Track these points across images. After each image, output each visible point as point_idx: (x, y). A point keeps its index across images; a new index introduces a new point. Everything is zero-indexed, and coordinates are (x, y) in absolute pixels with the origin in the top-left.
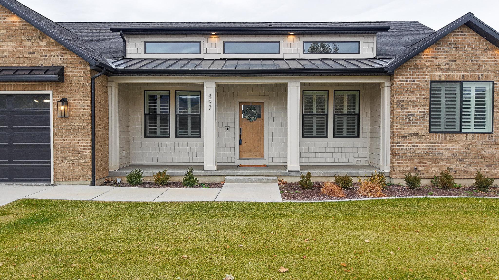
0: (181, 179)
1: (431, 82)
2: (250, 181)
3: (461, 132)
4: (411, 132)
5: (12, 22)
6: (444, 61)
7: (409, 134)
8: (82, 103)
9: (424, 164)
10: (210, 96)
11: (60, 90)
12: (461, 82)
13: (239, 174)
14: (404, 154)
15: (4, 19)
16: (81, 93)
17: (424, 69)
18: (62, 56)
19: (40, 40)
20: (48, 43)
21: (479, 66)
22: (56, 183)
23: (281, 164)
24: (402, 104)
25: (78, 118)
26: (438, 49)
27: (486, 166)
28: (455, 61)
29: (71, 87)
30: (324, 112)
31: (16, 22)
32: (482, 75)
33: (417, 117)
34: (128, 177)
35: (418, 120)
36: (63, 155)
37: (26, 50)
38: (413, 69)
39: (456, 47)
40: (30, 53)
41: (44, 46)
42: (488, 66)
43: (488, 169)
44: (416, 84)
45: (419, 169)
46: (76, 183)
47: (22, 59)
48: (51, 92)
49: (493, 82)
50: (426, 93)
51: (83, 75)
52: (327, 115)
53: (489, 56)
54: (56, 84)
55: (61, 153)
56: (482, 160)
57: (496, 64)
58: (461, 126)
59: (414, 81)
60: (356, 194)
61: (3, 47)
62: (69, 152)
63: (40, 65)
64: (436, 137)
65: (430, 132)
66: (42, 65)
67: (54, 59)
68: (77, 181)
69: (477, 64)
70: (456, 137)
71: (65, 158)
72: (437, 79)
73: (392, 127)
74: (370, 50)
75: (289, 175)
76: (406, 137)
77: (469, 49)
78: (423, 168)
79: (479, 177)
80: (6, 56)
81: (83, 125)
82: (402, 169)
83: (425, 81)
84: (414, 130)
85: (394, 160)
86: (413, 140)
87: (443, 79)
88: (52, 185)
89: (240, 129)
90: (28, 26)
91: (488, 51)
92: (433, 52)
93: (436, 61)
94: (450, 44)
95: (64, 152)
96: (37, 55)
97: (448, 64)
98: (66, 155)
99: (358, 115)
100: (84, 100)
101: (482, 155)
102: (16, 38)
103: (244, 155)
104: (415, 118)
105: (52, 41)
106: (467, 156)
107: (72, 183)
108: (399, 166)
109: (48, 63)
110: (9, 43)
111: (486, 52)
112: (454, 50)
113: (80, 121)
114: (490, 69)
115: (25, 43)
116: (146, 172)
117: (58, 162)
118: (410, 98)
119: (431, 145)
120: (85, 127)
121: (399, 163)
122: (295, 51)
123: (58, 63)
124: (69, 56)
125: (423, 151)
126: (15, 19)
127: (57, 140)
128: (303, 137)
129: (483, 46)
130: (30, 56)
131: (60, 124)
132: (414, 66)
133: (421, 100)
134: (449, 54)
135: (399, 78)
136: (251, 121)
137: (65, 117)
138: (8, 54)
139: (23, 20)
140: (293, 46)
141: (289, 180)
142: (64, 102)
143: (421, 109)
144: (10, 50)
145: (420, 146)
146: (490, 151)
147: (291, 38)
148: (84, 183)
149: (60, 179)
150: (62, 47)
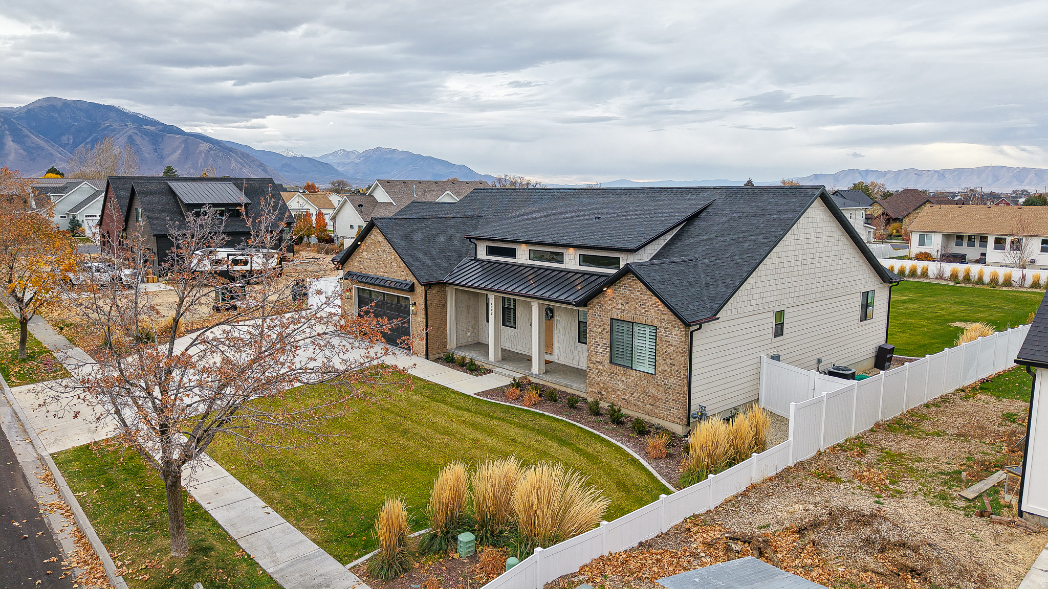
1: (611, 319)
3: (632, 368)
4: (598, 360)
6: (620, 302)
7: (597, 362)
8: (422, 306)
9: (606, 389)
10: (492, 304)
11: (413, 297)
12: (632, 323)
13: (506, 367)
14: (593, 378)
16: (421, 300)
17: (607, 307)
21: (646, 311)
24: (591, 334)
25: (421, 316)
26: (616, 290)
27: (650, 404)
28: (628, 303)
29: (417, 296)
32: (648, 319)
35: (603, 351)
38: (600, 306)
39: (629, 290)
42: (652, 311)
43: (651, 407)
44: (601, 319)
45: (603, 393)
47: (400, 275)
48: (410, 297)
49: (656, 327)
50: (608, 327)
51: (421, 288)
53: (653, 302)
54: (412, 293)
56: (647, 397)
57: (658, 310)
58: (635, 362)
59: (600, 316)
61: (393, 266)
62: (417, 336)
64: (614, 369)
65: (611, 363)
68: (420, 354)
69: (644, 308)
70: (629, 372)
72: (615, 318)
75: (532, 375)
76: (595, 364)
77: (638, 294)
78: (606, 393)
80: (394, 272)
81: (423, 320)
82: (592, 390)
83: (607, 317)
84: (600, 359)
85: (587, 381)
86: (599, 367)
87: (619, 318)
92: (613, 292)
93: (615, 300)
94: (625, 287)
97: (623, 304)
100: (422, 304)
101: (647, 393)
104: (601, 348)
106: (636, 391)
107: (418, 355)
108: (590, 387)
109: (407, 281)
111: (651, 298)
112: (628, 292)
113: (421, 318)
114: (654, 314)
118: (597, 330)
119: (610, 375)
120: (423, 322)
121: (590, 385)
122: (574, 262)
125: (606, 378)
127: (413, 326)
128: (578, 341)
130: (402, 273)
131: (414, 317)
132: (600, 303)
133: (605, 333)
134: (624, 296)
137: (415, 314)
140: (572, 258)
142: (415, 304)
143: (605, 341)
145: (604, 373)
146: (653, 391)
147: (571, 250)
148: (423, 356)
149: (414, 351)
150: (408, 269)
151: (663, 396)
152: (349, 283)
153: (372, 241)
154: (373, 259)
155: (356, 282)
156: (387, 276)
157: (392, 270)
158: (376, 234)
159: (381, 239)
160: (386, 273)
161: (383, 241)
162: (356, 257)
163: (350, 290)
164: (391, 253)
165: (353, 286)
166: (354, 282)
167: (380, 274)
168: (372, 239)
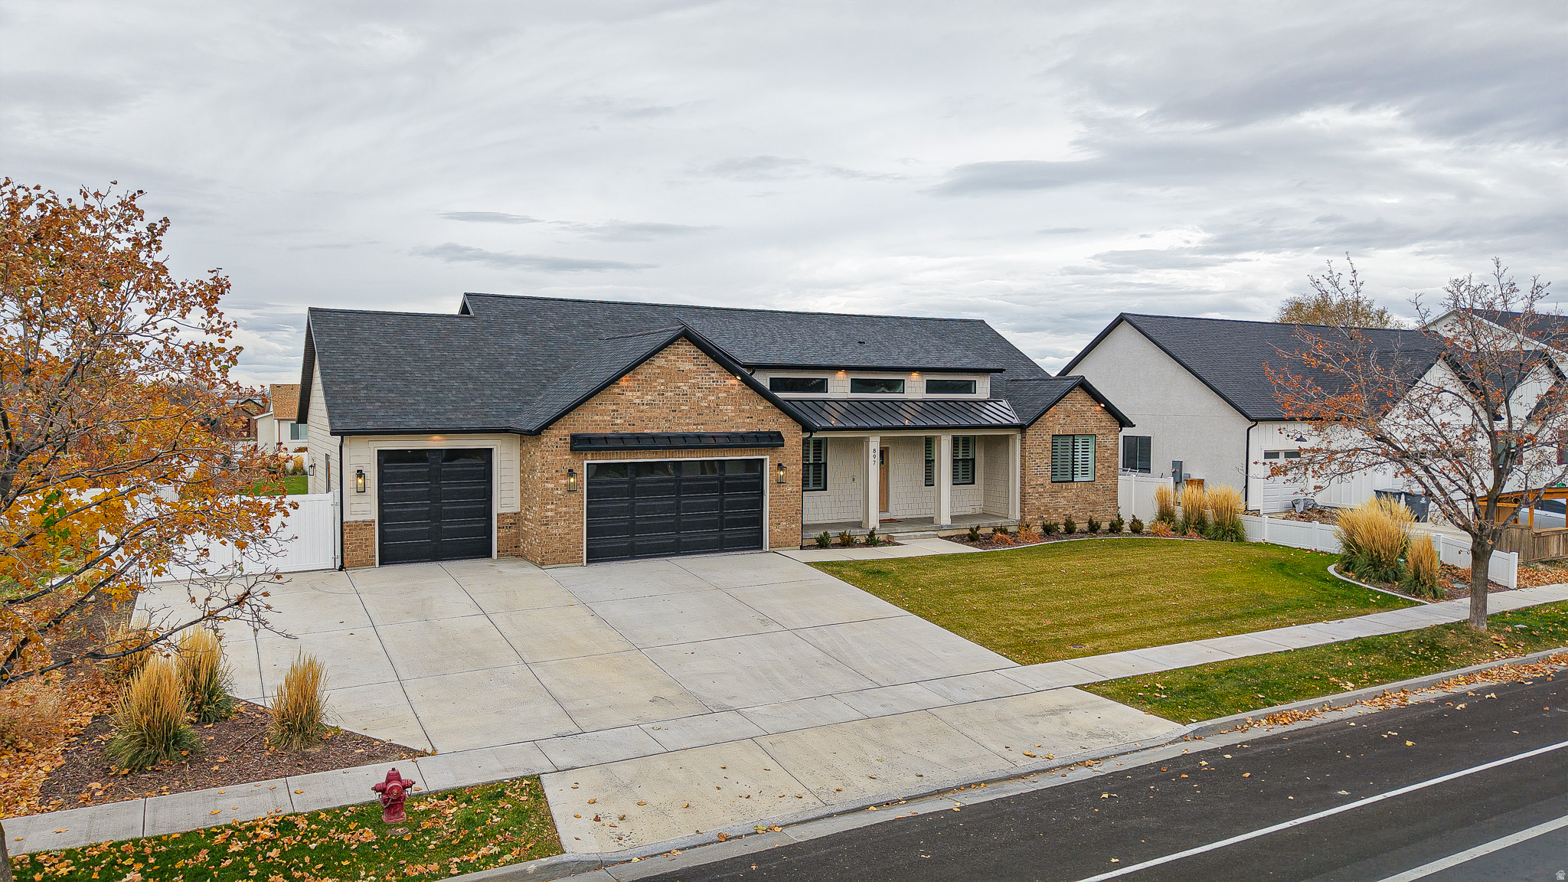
0: (863, 541)
1: (1053, 436)
2: (916, 538)
3: (1073, 481)
4: (1038, 482)
5: (731, 385)
7: (1036, 485)
8: (794, 467)
9: (1047, 512)
10: (874, 450)
11: (775, 455)
12: (1074, 436)
13: (899, 530)
15: (725, 382)
16: (795, 457)
17: (1048, 424)
18: (778, 420)
19: (758, 404)
20: (765, 406)
21: (1086, 421)
22: (769, 550)
24: (1030, 456)
25: (791, 483)
26: (1060, 407)
28: (1070, 417)
29: (786, 452)
31: (736, 384)
32: (1087, 429)
33: (1043, 468)
34: (819, 540)
35: (1043, 471)
37: (744, 414)
38: (1041, 426)
39: (1073, 404)
40: (748, 418)
41: (762, 410)
42: (1093, 421)
43: (1098, 514)
44: (1042, 437)
45: (1044, 516)
46: (787, 548)
47: (741, 424)
48: (768, 457)
49: (1095, 435)
50: (1049, 445)
51: (797, 437)
53: (1095, 411)
54: (772, 449)
57: (1099, 418)
58: (1073, 474)
59: (1041, 435)
60: (1016, 541)
61: (723, 411)
62: (783, 518)
63: (758, 430)
64: (1055, 487)
65: (1052, 482)
66: (760, 429)
67: (771, 423)
68: (789, 546)
69: (1084, 419)
70: (1070, 485)
71: (779, 525)
72: (1057, 433)
73: (1022, 478)
74: (984, 390)
75: (945, 527)
77: (1079, 406)
78: (1046, 516)
79: (1090, 522)
80: (725, 421)
81: (796, 489)
82: (1031, 517)
83: (1049, 435)
84: (1040, 481)
85: (1026, 509)
86: (1039, 490)
87: (1061, 433)
88: (764, 552)
90: (747, 389)
91: (1092, 408)
92: (1055, 409)
93: (1056, 416)
94: (1066, 400)
95: (778, 518)
96: (755, 420)
97: (1065, 419)
98: (780, 521)
99: (974, 459)
100: (796, 463)
101: (1087, 501)
102: (735, 401)
105: (769, 404)
106: (1077, 503)
107: (784, 548)
108: (1029, 515)
109: (764, 428)
110: (728, 407)
112: (1071, 407)
113: (793, 486)
114: (1094, 423)
115: (744, 407)
116: (831, 532)
117: (770, 527)
118: (1038, 451)
119: (1053, 494)
120: (797, 492)
121: (1030, 513)
122: (918, 390)
123: (775, 427)
124: (784, 420)
125: (1047, 499)
126: (736, 381)
127: (770, 505)
128: (927, 485)
129: (1089, 403)
130: (748, 420)
131: (775, 490)
133: (1045, 453)
134: (1066, 410)
135: (1030, 432)
138: (727, 419)
139: (743, 382)
140: (917, 385)
142: (779, 467)
143: (1045, 461)
144: (729, 415)
145: (1045, 495)
146: (1093, 497)
147: (915, 376)
148: (794, 548)
149: (774, 545)
150: (777, 411)
151: (1102, 499)
152: (566, 460)
153: (658, 371)
154: (661, 403)
155: (593, 454)
156: (702, 431)
157: (719, 418)
158: (673, 358)
159: (687, 366)
160: (702, 424)
161: (695, 368)
162: (600, 404)
163: (571, 473)
164: (717, 388)
165: (586, 462)
166: (586, 454)
167: (680, 430)
168: (659, 367)
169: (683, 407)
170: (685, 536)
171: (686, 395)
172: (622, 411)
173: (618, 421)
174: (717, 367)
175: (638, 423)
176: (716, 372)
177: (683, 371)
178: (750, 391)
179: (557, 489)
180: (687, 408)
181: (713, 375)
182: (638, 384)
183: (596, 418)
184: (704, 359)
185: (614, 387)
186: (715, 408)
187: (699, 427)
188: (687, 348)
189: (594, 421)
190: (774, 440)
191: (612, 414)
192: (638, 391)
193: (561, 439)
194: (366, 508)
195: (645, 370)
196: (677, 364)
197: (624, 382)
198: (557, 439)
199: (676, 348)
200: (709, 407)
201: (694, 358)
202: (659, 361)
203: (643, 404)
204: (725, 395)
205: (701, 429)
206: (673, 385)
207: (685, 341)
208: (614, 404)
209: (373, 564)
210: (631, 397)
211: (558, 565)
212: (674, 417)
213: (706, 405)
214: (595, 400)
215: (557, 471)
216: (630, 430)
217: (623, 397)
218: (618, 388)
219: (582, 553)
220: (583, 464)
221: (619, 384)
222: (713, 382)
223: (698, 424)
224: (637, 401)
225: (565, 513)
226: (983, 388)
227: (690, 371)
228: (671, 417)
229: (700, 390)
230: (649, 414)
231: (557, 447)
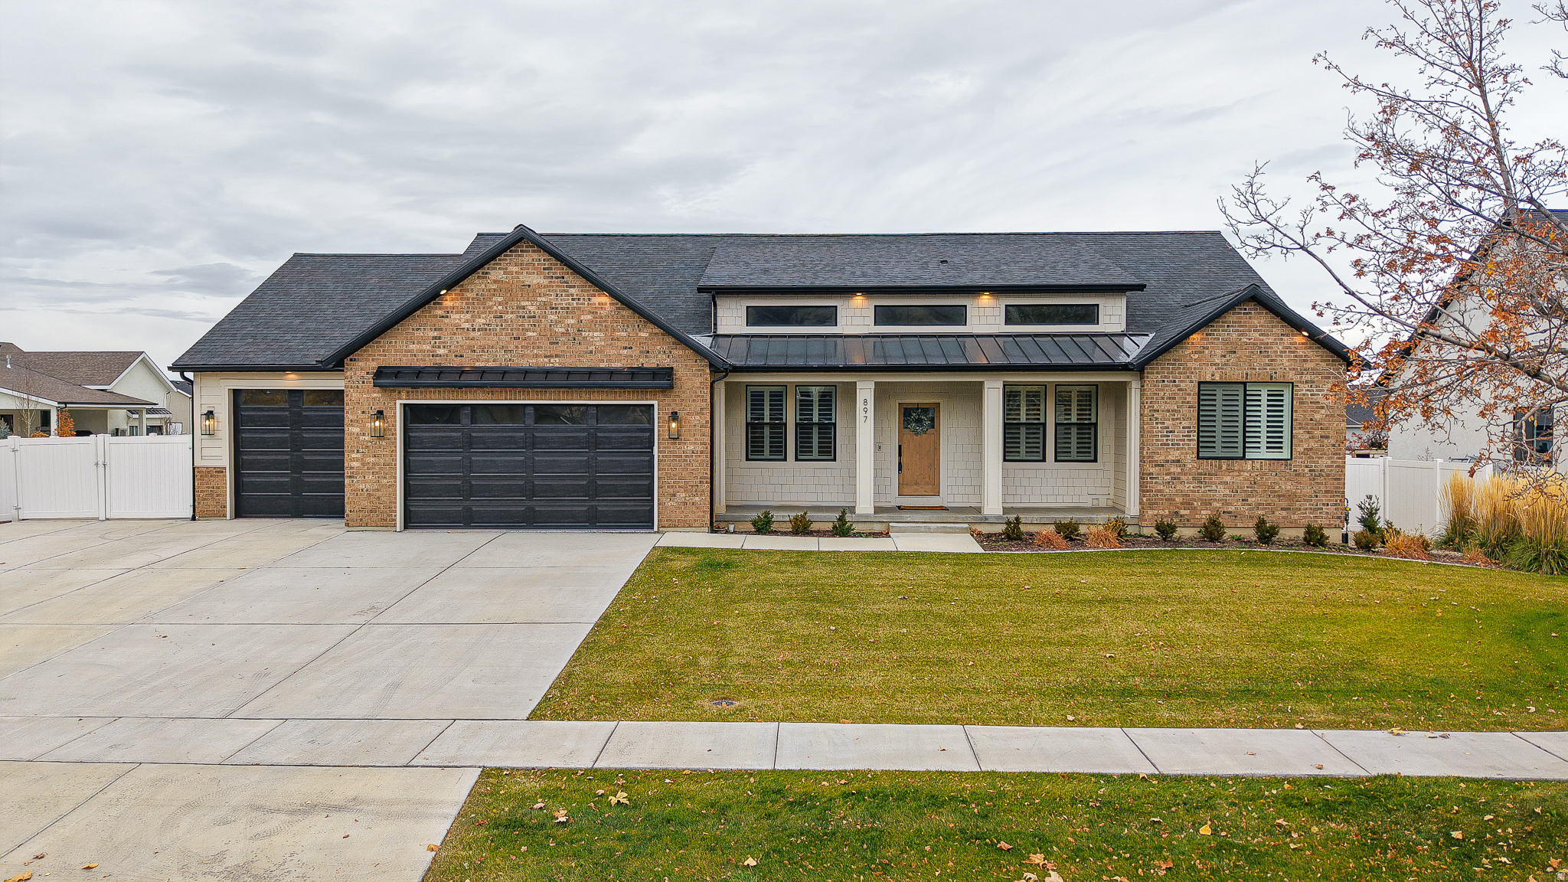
0: (829, 526)
1: (1200, 383)
2: (929, 530)
3: (1244, 457)
4: (1170, 458)
5: (599, 304)
6: (1219, 352)
7: (1167, 461)
8: (698, 417)
9: (1188, 504)
10: (865, 401)
11: (668, 400)
12: (1245, 384)
13: (909, 519)
14: (1160, 491)
15: (589, 299)
16: (696, 404)
17: (1189, 365)
18: (671, 352)
19: (640, 330)
20: (651, 334)
21: (1272, 361)
22: (661, 529)
23: (968, 505)
24: (1156, 415)
25: (692, 439)
26: (1210, 335)
27: (1282, 509)
28: (1235, 352)
29: (683, 396)
30: (1039, 419)
31: (606, 304)
32: (1276, 373)
33: (1178, 435)
34: (754, 523)
35: (1181, 440)
36: (671, 491)
37: (619, 343)
38: (1173, 364)
39: (1237, 331)
40: (626, 348)
41: (646, 338)
42: (1285, 360)
43: (1284, 513)
44: (1177, 386)
45: (1183, 512)
46: (690, 530)
47: (614, 356)
48: (655, 403)
49: (1292, 383)
50: (1193, 399)
51: (701, 379)
52: (1044, 425)
53: (1286, 345)
54: (662, 392)
55: (668, 487)
56: (1276, 499)
57: (1296, 356)
58: (1245, 448)
59: (1175, 382)
60: (1083, 545)
61: (588, 339)
62: (680, 487)
63: (640, 365)
64: (1206, 465)
65: (1198, 458)
66: (642, 364)
67: (660, 356)
68: (690, 526)
69: (1268, 356)
70: (1237, 465)
71: (674, 495)
72: (1208, 379)
73: (1142, 449)
74: (1115, 319)
75: (985, 521)
76: (1163, 466)
77: (1256, 335)
78: (1187, 512)
79: (1260, 525)
80: (591, 352)
81: (700, 448)
82: (1156, 512)
83: (1191, 382)
84: (1174, 455)
85: (1145, 499)
86: (1173, 470)
87: (1217, 379)
88: (655, 532)
89: (900, 447)
90: (623, 309)
91: (1285, 338)
92: (1202, 339)
93: (1207, 352)
94: (1228, 326)
95: (672, 487)
96: (636, 352)
97: (1225, 356)
98: (676, 490)
99: (1095, 425)
100: (701, 413)
101: (1276, 492)
102: (606, 326)
103: (906, 490)
104: (1176, 436)
105: (657, 330)
106: (1253, 493)
107: (682, 529)
108: (1151, 509)
109: (651, 363)
110: (595, 334)
111: (1282, 339)
112: (1235, 335)
113: (695, 443)
114: (1287, 364)
115: (619, 334)
116: (777, 515)
117: (663, 499)
118: (1168, 407)
119: (1198, 479)
120: (702, 452)
121: (1152, 505)
122: (991, 320)
123: (665, 362)
124: (681, 352)
125: (1187, 485)
126: (605, 299)
127: (663, 469)
128: (1005, 460)
129: (1277, 331)
130: (625, 351)
131: (668, 448)
132: (1175, 360)
133: (1185, 410)
134: (1226, 342)
135: (1153, 376)
136: (917, 434)
137: (676, 438)
138: (594, 349)
139: (616, 301)
140: (988, 312)
141: (985, 529)
142: (674, 416)
143: (1185, 423)
144: (597, 344)
145: (1183, 478)
146: (1288, 487)
147: (985, 299)
148: (699, 529)
149: (666, 524)
150: (671, 339)
151: (1308, 490)
152: (374, 398)
153: (495, 286)
154: (498, 328)
155: (408, 392)
156: (557, 365)
157: (583, 348)
158: (515, 269)
159: (535, 280)
160: (557, 356)
161: (546, 282)
162: (418, 329)
163: (380, 414)
164: (579, 309)
165: (399, 402)
166: (399, 393)
167: (524, 363)
168: (495, 282)
169: (530, 334)
170: (540, 505)
171: (535, 317)
172: (446, 338)
173: (441, 351)
174: (579, 281)
175: (468, 354)
176: (576, 287)
177: (529, 286)
178: (627, 313)
179: (364, 435)
180: (535, 334)
181: (572, 291)
182: (466, 304)
183: (412, 347)
184: (559, 270)
185: (436, 309)
186: (575, 336)
187: (552, 360)
188: (535, 256)
189: (409, 351)
190: (662, 379)
191: (433, 342)
192: (467, 312)
193: (368, 373)
194: (220, 453)
195: (476, 286)
196: (521, 276)
197: (449, 300)
198: (364, 373)
199: (519, 256)
200: (567, 333)
201: (544, 269)
202: (496, 274)
203: (474, 330)
204: (589, 317)
205: (556, 363)
206: (515, 304)
207: (531, 247)
208: (435, 330)
209: (225, 516)
210: (457, 321)
211: (366, 528)
212: (516, 347)
213: (563, 330)
214: (410, 324)
215: (363, 412)
216: (456, 362)
217: (446, 321)
218: (440, 309)
219: (395, 516)
220: (395, 403)
221: (441, 304)
222: (573, 300)
223: (551, 356)
224: (466, 325)
225: (374, 464)
226: (1113, 315)
227: (539, 286)
228: (511, 347)
229: (554, 311)
230: (483, 342)
231: (363, 382)
